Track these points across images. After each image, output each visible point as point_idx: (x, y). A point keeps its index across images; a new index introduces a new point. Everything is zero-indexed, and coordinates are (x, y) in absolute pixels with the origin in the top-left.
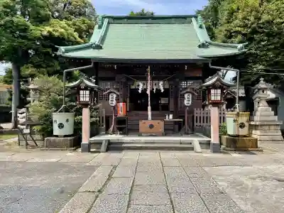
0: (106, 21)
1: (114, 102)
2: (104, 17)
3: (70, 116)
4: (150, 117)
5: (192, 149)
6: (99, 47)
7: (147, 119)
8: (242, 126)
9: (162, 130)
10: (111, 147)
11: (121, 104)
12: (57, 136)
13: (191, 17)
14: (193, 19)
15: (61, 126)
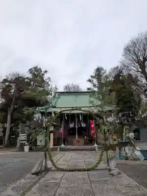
0: (57, 94)
4: (77, 138)
5: (95, 150)
8: (115, 140)
9: (83, 143)
10: (62, 150)
12: (39, 146)
15: (41, 141)
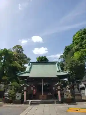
0: (31, 63)
1: (33, 89)
2: (30, 62)
3: (20, 94)
5: (54, 103)
6: (29, 72)
7: (42, 94)
8: (67, 96)
9: (46, 98)
10: (32, 103)
11: (35, 90)
12: (17, 100)
13: (56, 62)
14: (56, 63)
15: (18, 97)
